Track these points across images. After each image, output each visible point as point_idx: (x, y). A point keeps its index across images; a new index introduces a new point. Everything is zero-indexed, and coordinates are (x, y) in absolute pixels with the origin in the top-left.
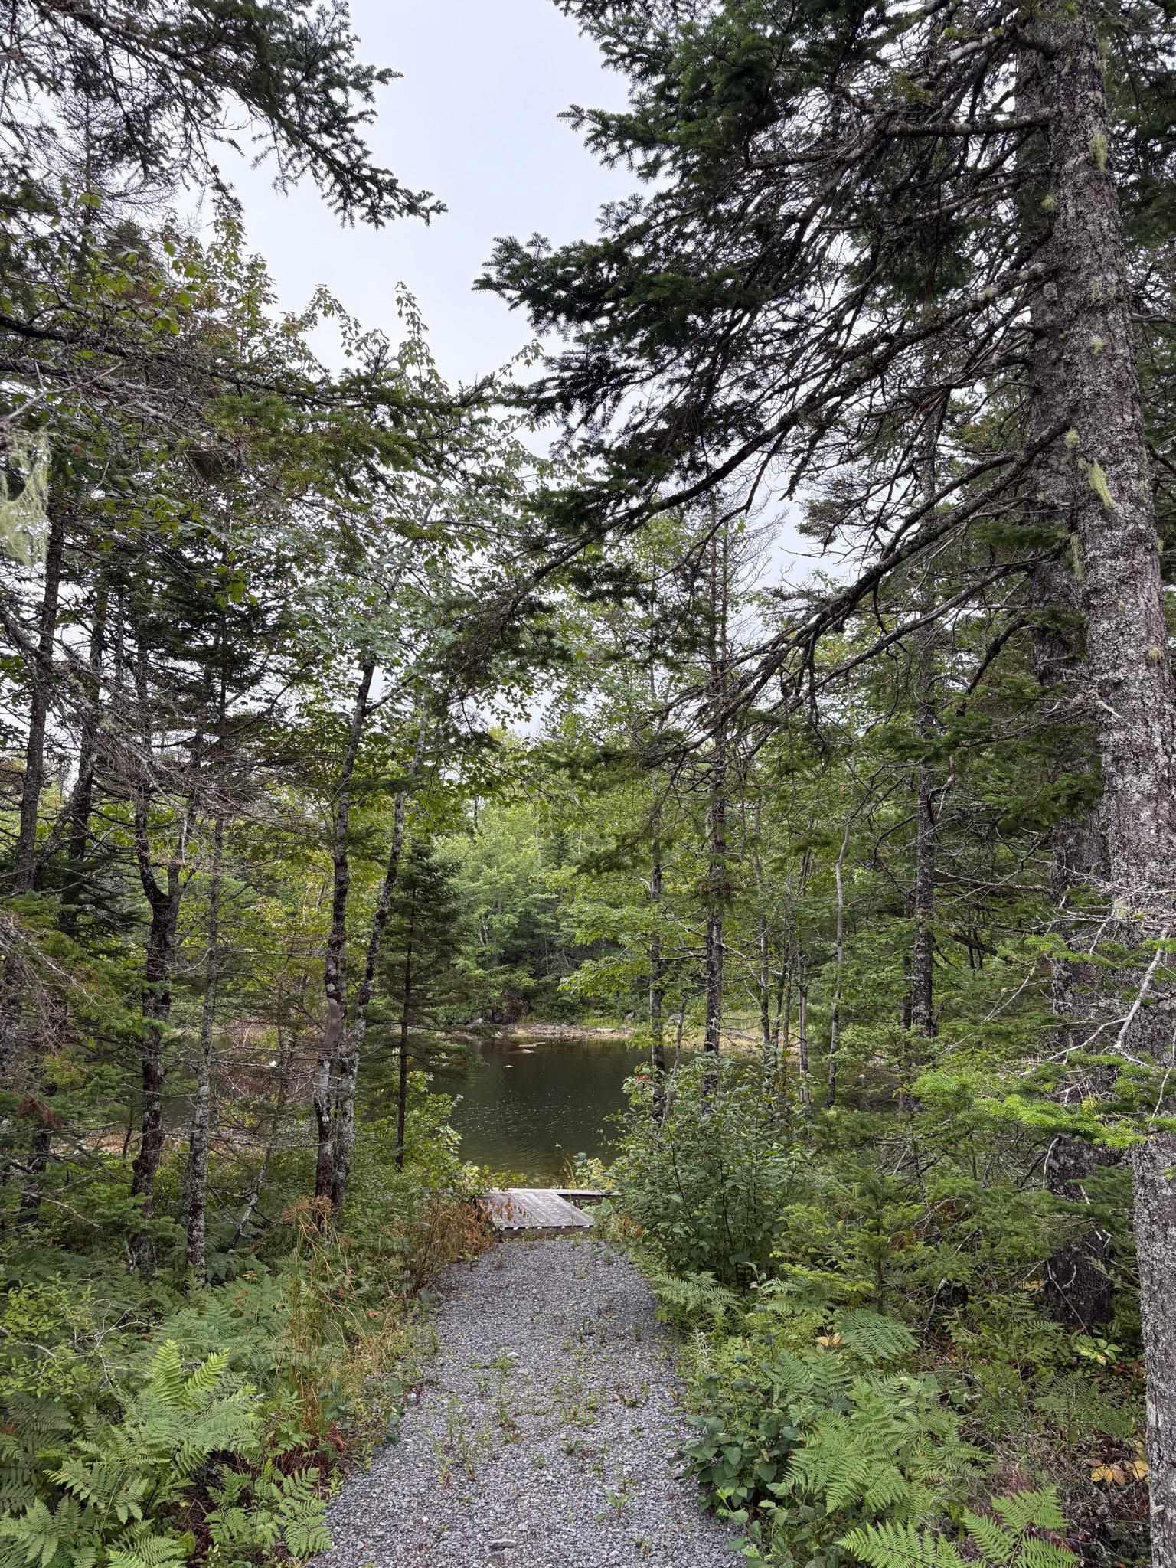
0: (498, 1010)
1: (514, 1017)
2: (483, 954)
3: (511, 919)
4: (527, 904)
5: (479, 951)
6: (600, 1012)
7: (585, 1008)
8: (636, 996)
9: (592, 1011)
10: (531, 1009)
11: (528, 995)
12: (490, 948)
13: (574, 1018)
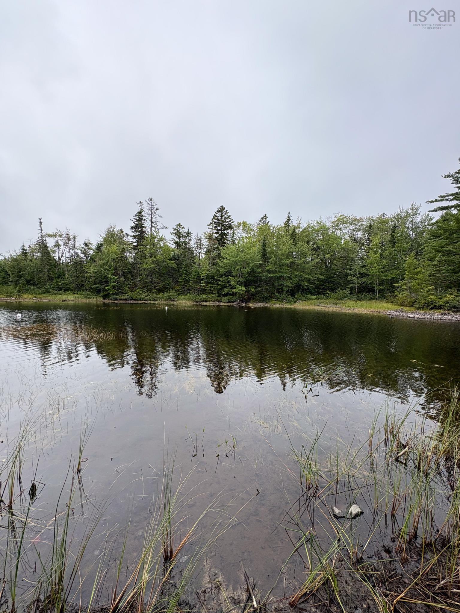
0: (244, 298)
1: (249, 301)
2: (239, 281)
3: (248, 270)
4: (253, 266)
5: (238, 280)
6: (275, 300)
7: (270, 299)
8: (287, 295)
9: (273, 299)
10: (254, 299)
11: (253, 295)
12: (241, 279)
13: (267, 301)
